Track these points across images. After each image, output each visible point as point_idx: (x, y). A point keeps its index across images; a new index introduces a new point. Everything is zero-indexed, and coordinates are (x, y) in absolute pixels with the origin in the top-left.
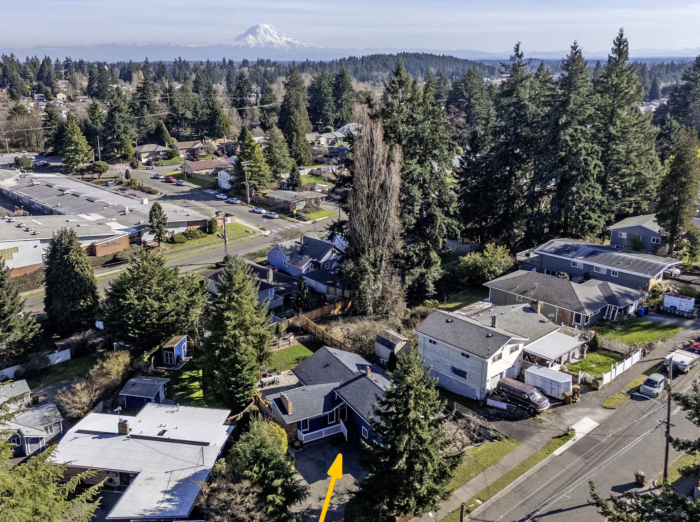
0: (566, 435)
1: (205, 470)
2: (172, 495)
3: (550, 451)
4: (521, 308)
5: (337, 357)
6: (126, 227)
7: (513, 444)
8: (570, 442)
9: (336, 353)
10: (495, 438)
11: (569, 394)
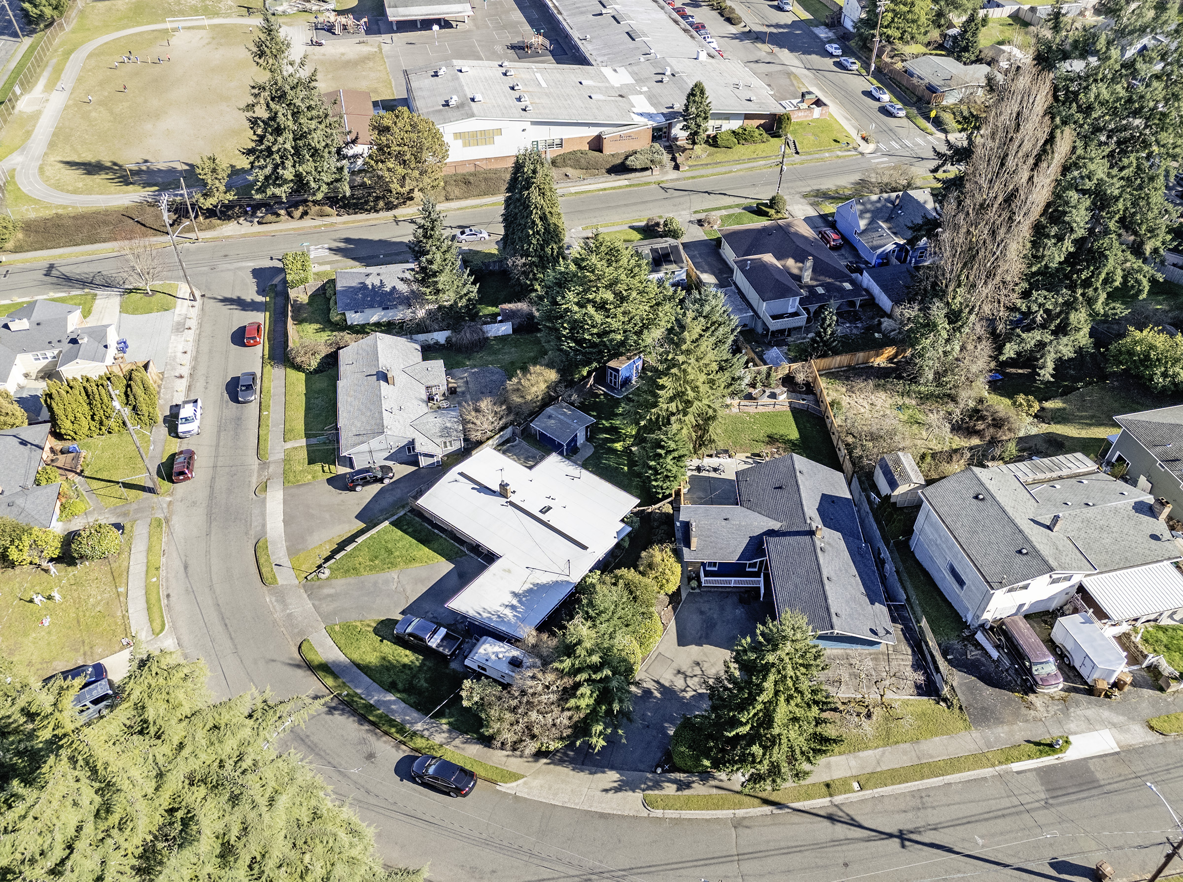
0: (1051, 745)
1: (568, 582)
2: (520, 601)
3: (1007, 760)
4: (1132, 501)
5: (800, 482)
6: (652, 110)
7: (960, 725)
8: (1048, 760)
9: (804, 470)
10: (945, 700)
11: (1103, 685)
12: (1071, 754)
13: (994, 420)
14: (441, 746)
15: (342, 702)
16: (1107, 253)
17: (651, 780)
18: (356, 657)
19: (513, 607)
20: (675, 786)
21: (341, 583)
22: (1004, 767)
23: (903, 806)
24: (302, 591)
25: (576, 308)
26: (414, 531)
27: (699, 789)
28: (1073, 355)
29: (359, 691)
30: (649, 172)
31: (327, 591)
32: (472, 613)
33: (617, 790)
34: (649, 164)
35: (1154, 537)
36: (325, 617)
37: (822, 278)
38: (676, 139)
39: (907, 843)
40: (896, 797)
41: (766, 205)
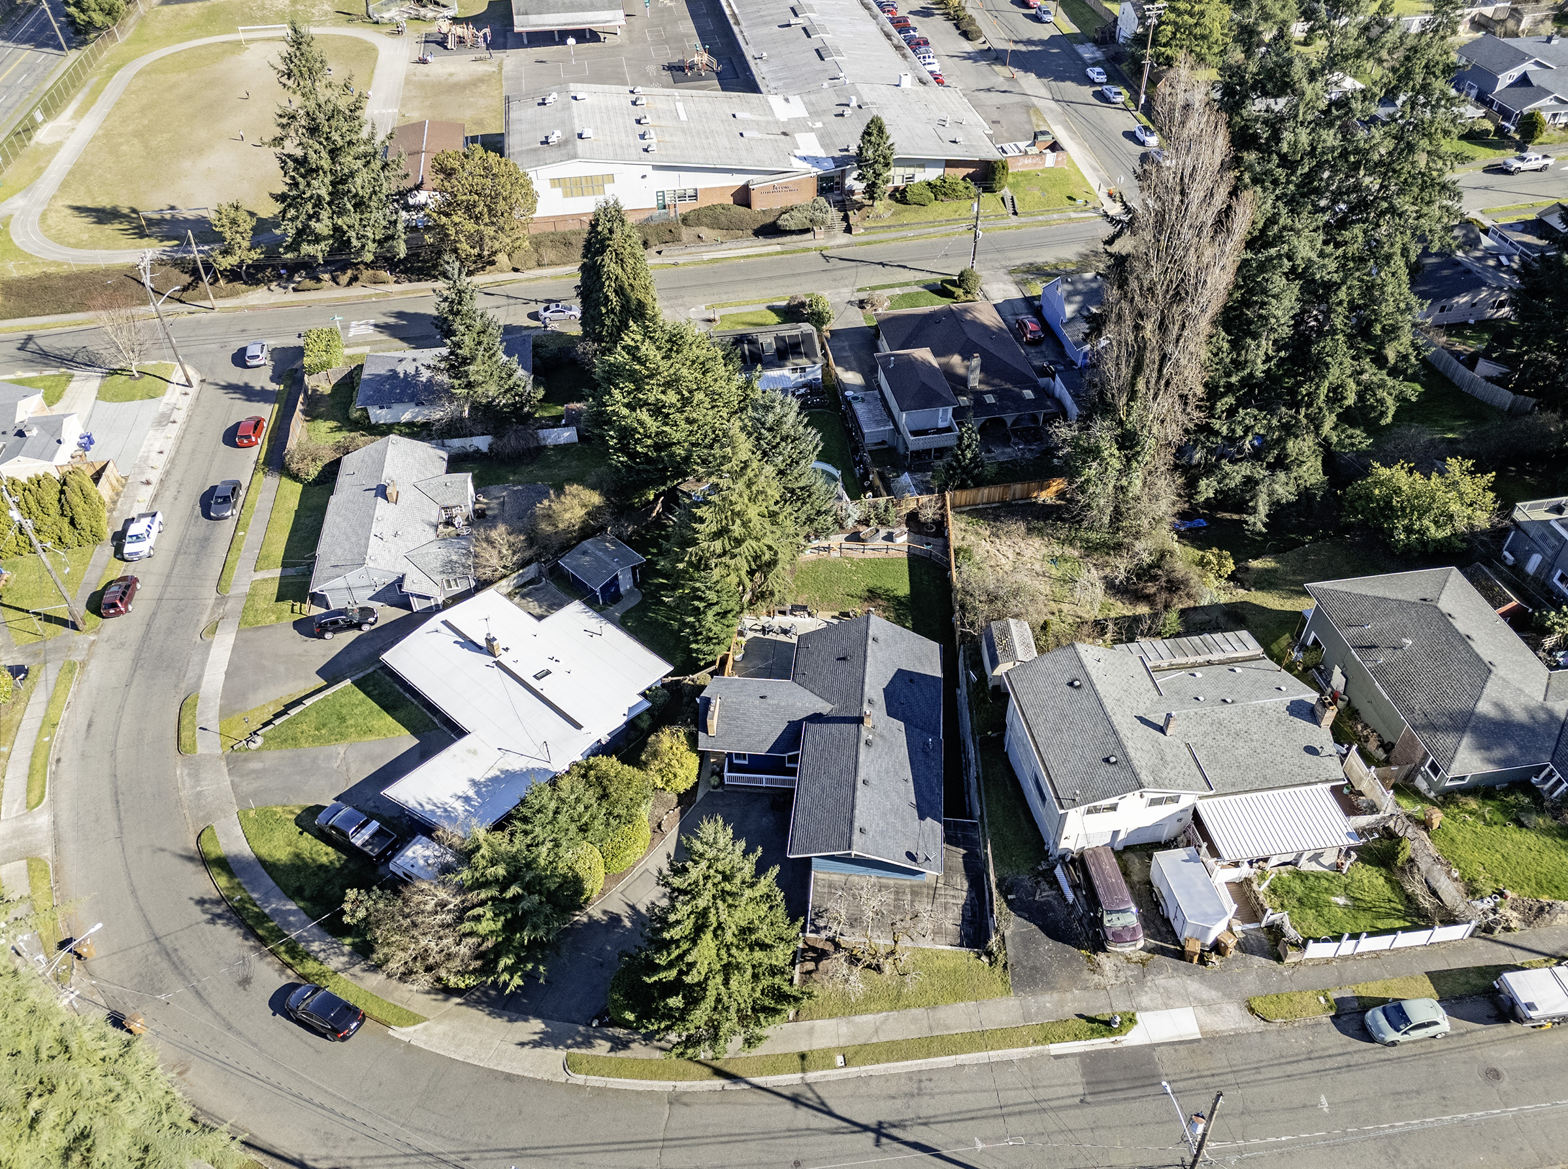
0: (1108, 1023)
1: (546, 771)
2: (478, 793)
3: (1046, 1038)
4: (1287, 700)
5: (869, 652)
6: (821, 153)
7: (999, 986)
8: (1102, 1043)
9: (881, 638)
10: (989, 954)
11: (1194, 947)
12: (1134, 1038)
13: (1168, 581)
14: (335, 973)
15: (231, 909)
16: (1329, 359)
17: (582, 1035)
18: (264, 852)
19: (467, 799)
20: (608, 1045)
21: (273, 756)
22: (1040, 1048)
23: (892, 1092)
24: (223, 763)
25: (625, 411)
26: (380, 694)
27: (638, 1051)
28: (1292, 498)
29: (255, 896)
30: (809, 236)
31: (254, 765)
32: (412, 804)
33: (536, 1044)
34: (808, 225)
35: (1311, 750)
36: (242, 799)
37: (997, 381)
38: (852, 192)
39: (884, 1140)
40: (887, 1078)
41: (953, 283)
